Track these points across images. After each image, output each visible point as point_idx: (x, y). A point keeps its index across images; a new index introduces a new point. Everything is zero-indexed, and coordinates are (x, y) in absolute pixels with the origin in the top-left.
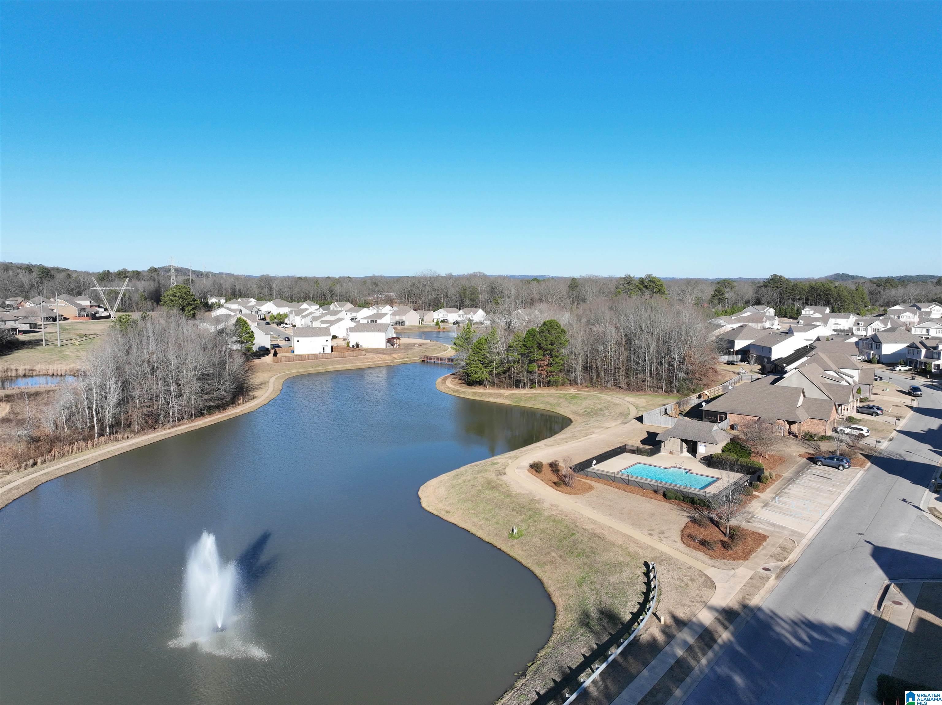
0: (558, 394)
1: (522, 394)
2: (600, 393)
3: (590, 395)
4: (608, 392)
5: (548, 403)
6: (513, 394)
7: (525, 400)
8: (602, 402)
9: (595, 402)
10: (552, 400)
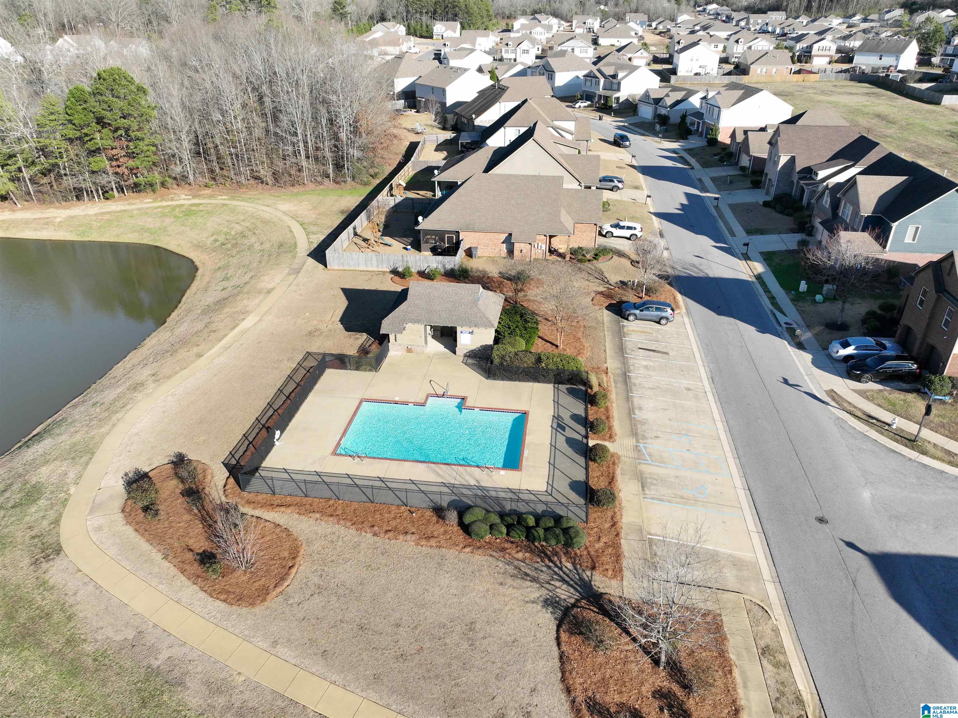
0: (159, 210)
1: (90, 216)
2: (233, 198)
3: (217, 205)
4: (244, 192)
5: (144, 230)
6: (73, 217)
7: (100, 228)
8: (242, 218)
9: (228, 218)
10: (150, 223)
